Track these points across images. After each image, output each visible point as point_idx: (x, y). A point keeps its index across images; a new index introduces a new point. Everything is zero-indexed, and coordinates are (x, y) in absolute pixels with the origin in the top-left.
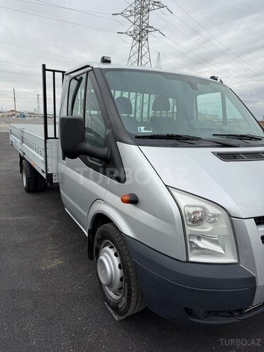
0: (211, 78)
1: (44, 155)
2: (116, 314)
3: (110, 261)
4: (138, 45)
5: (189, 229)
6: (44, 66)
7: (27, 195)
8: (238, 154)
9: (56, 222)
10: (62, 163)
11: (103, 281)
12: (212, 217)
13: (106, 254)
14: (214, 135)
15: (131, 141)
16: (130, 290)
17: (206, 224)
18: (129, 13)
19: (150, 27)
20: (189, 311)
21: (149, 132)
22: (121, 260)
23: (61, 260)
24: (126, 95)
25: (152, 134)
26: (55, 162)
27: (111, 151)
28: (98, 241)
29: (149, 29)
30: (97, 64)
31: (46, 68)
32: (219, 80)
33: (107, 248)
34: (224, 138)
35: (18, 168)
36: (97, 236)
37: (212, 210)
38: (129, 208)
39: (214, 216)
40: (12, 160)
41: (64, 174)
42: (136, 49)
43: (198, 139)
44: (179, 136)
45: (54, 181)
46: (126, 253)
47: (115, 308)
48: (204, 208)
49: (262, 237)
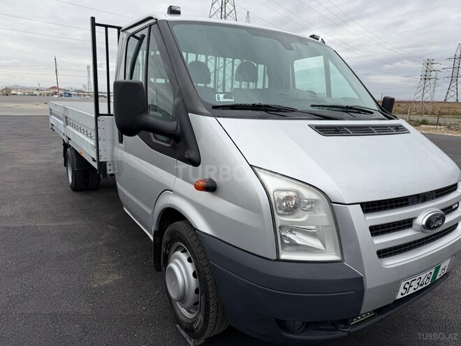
0: (310, 36)
1: (94, 138)
2: (191, 337)
3: (182, 269)
5: (280, 220)
6: (93, 19)
7: (74, 194)
8: (341, 127)
10: (119, 147)
11: (173, 295)
12: (308, 203)
13: (177, 260)
14: (313, 106)
15: (206, 112)
16: (207, 303)
17: (300, 212)
20: (281, 324)
21: (231, 101)
22: (197, 266)
23: (119, 275)
24: (202, 58)
25: (234, 103)
26: (109, 145)
27: (181, 126)
28: (167, 244)
30: (163, 15)
31: (96, 22)
32: (320, 40)
33: (179, 253)
34: (325, 110)
35: (62, 160)
36: (166, 238)
37: (308, 194)
38: (204, 197)
39: (312, 202)
40: (54, 151)
41: (121, 162)
42: (217, 6)
43: (293, 110)
44: (268, 106)
45: (109, 172)
46: (202, 256)
47: (189, 329)
48: (297, 192)
49: (370, 227)
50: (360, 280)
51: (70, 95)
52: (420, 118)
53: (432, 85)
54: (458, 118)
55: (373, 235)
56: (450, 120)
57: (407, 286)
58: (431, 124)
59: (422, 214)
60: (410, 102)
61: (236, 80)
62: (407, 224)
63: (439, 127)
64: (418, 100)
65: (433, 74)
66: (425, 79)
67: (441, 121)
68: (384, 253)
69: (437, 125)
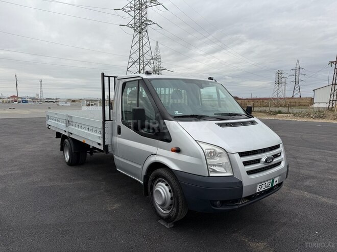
1: (102, 133)
2: (168, 223)
4: (139, 36)
5: (209, 161)
6: (103, 74)
8: (228, 123)
9: (104, 183)
10: (117, 136)
13: (160, 186)
14: (215, 114)
15: (173, 119)
16: (178, 202)
17: (216, 157)
18: (129, 9)
19: (149, 21)
20: (212, 203)
21: (181, 114)
22: (171, 187)
25: (183, 115)
26: (110, 136)
28: (152, 181)
29: (148, 23)
31: (105, 75)
32: (214, 80)
33: (160, 183)
34: (220, 115)
37: (218, 150)
38: (174, 155)
39: (220, 153)
42: (137, 39)
43: (208, 116)
45: (109, 150)
48: (214, 150)
49: (243, 162)
50: (241, 183)
51: (26, 102)
52: (277, 109)
53: (283, 87)
54: (301, 108)
55: (245, 165)
56: (295, 110)
57: (260, 187)
58: (284, 113)
59: (264, 157)
60: (270, 99)
61: (172, 98)
62: (258, 161)
63: (289, 115)
64: (275, 97)
65: (283, 80)
66: (278, 83)
67: (290, 110)
68: (250, 173)
69: (288, 113)
